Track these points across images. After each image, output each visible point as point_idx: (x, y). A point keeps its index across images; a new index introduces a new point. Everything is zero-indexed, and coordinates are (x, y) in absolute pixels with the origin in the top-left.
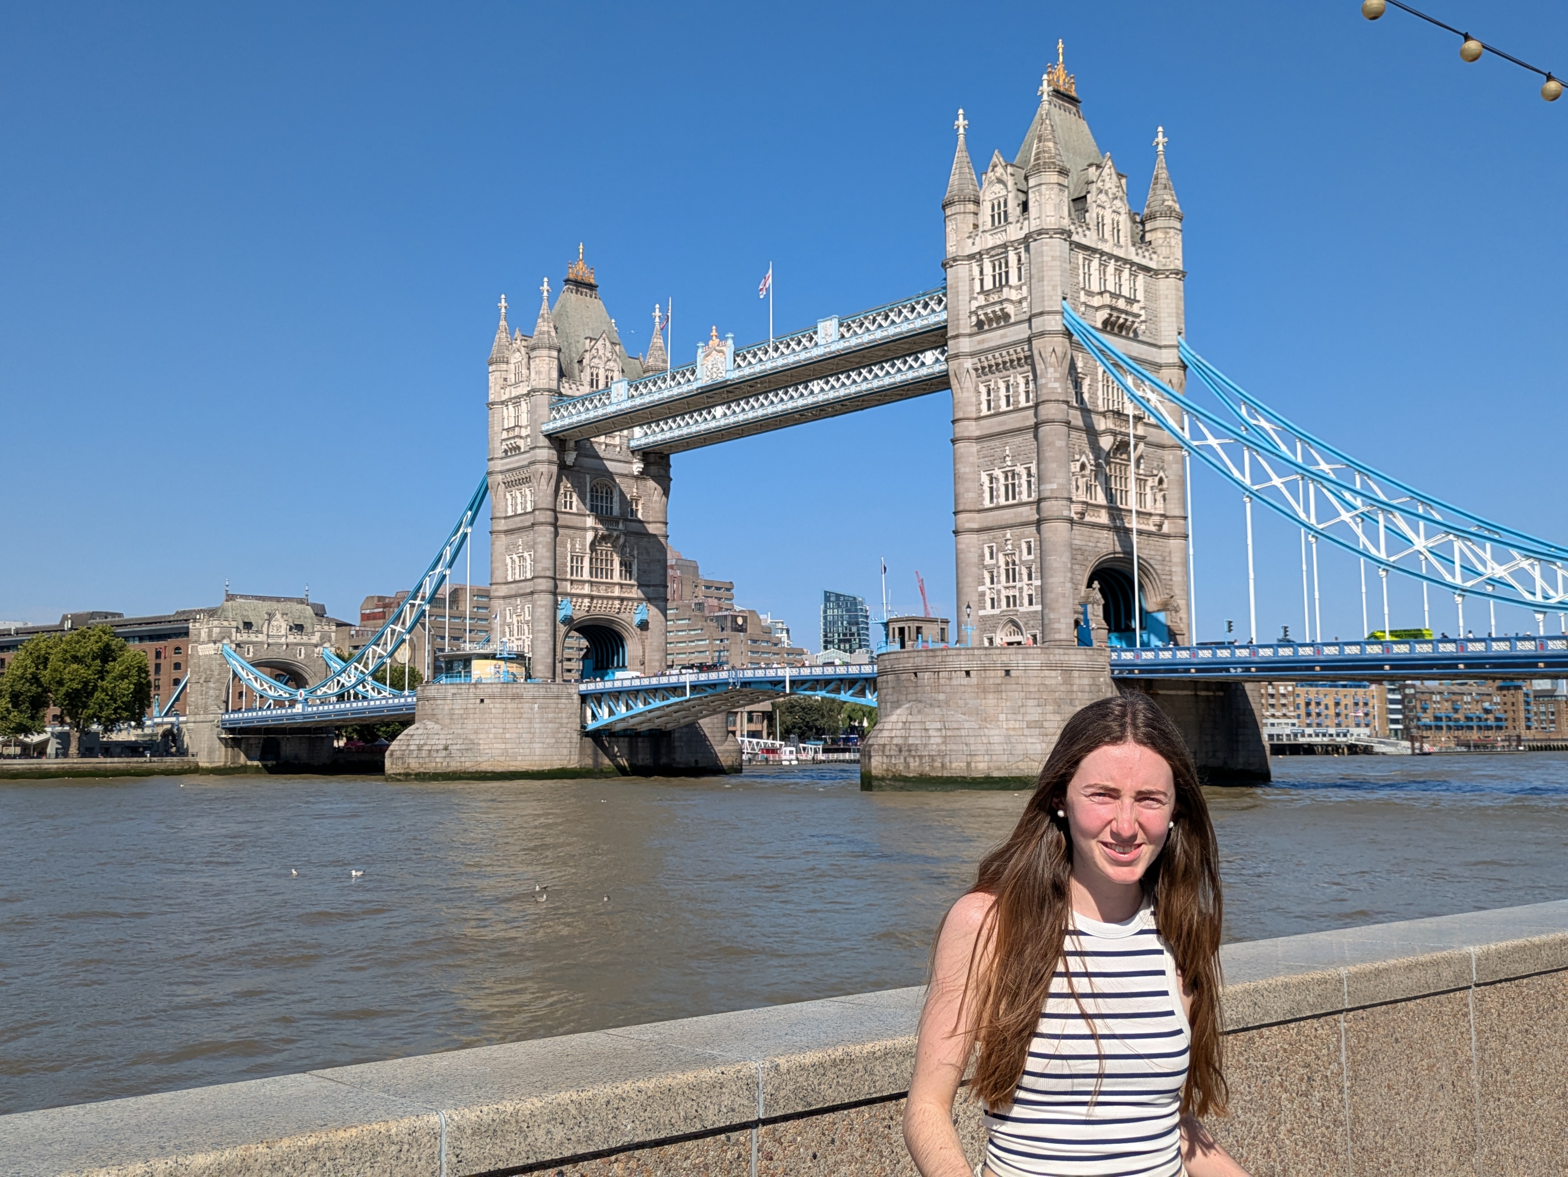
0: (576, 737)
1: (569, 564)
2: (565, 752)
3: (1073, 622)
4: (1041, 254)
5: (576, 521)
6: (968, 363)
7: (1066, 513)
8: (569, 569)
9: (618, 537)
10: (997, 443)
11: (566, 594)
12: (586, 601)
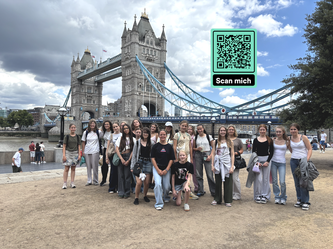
0: (81, 130)
1: (82, 101)
2: (79, 132)
3: (136, 112)
4: (132, 47)
5: (84, 94)
6: (124, 67)
7: (136, 94)
8: (82, 102)
9: (92, 97)
10: (128, 81)
11: (82, 106)
12: (86, 107)
